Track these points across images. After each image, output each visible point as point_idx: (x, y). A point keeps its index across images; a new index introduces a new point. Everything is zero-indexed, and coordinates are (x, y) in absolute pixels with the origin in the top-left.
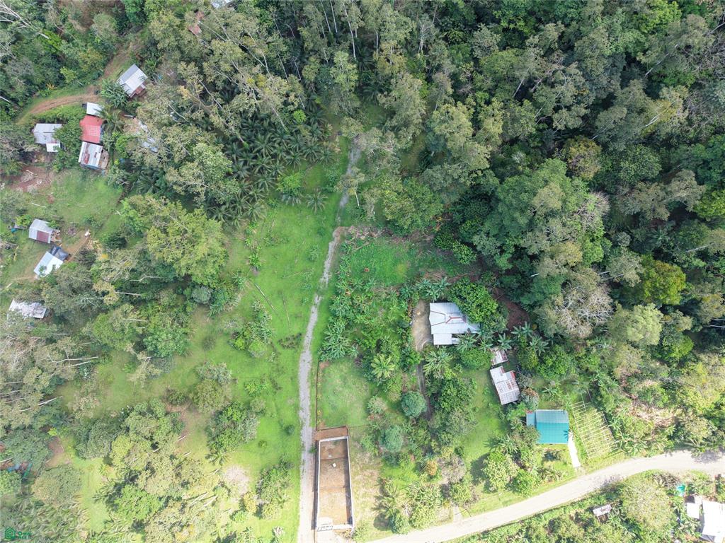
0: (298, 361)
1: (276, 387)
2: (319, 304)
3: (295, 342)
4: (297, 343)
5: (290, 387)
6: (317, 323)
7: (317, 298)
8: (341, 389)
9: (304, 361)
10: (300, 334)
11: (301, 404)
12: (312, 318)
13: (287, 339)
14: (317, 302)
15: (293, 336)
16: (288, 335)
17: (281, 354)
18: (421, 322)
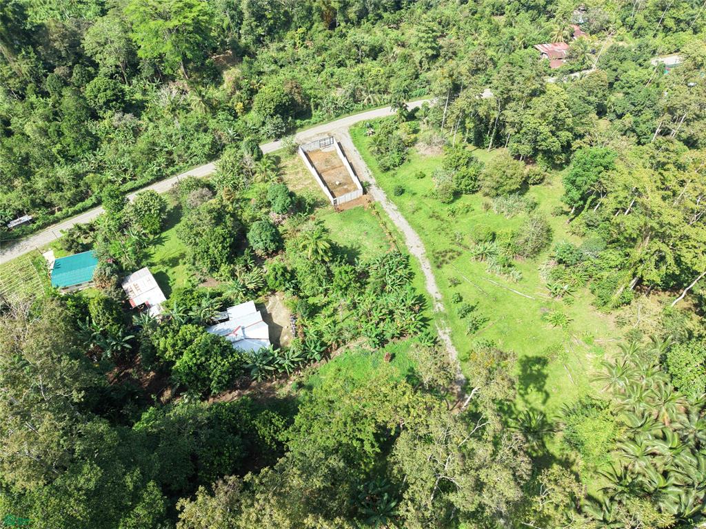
0: (425, 244)
1: (434, 216)
2: (435, 303)
3: (439, 260)
4: (437, 258)
5: (419, 221)
6: (425, 284)
7: (442, 309)
8: (360, 238)
9: (418, 247)
10: (438, 267)
11: (399, 213)
12: (435, 286)
13: (452, 258)
14: (439, 305)
15: (447, 263)
16: (453, 262)
17: (451, 244)
18: (280, 329)
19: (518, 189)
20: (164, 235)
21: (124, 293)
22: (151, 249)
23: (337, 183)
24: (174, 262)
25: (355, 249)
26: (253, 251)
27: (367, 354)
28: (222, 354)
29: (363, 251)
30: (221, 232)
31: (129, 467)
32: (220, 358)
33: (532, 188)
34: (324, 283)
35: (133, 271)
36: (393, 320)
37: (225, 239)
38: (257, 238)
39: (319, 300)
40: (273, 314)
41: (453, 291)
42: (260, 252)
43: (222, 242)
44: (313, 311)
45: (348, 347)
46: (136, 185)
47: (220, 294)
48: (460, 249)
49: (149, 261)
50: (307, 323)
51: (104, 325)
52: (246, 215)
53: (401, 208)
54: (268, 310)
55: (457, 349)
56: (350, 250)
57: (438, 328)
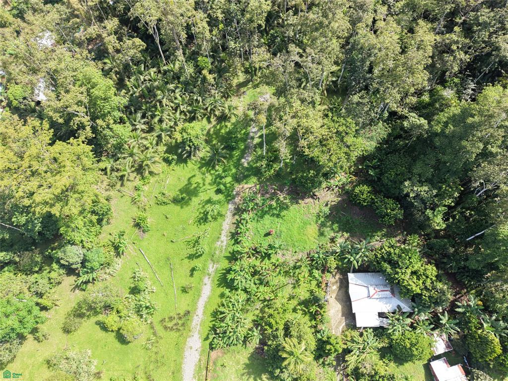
0: (183, 348)
2: (213, 274)
3: (183, 321)
4: (183, 325)
6: (209, 298)
7: (211, 266)
9: (191, 348)
10: (189, 312)
12: (204, 291)
13: (171, 319)
14: (211, 271)
15: (179, 314)
16: (172, 314)
17: (162, 338)
18: (338, 298)
25: (249, 374)
29: (241, 367)
40: (340, 314)
41: (193, 281)
48: (159, 328)
54: (344, 321)
55: (221, 225)
56: (253, 373)
57: (224, 248)
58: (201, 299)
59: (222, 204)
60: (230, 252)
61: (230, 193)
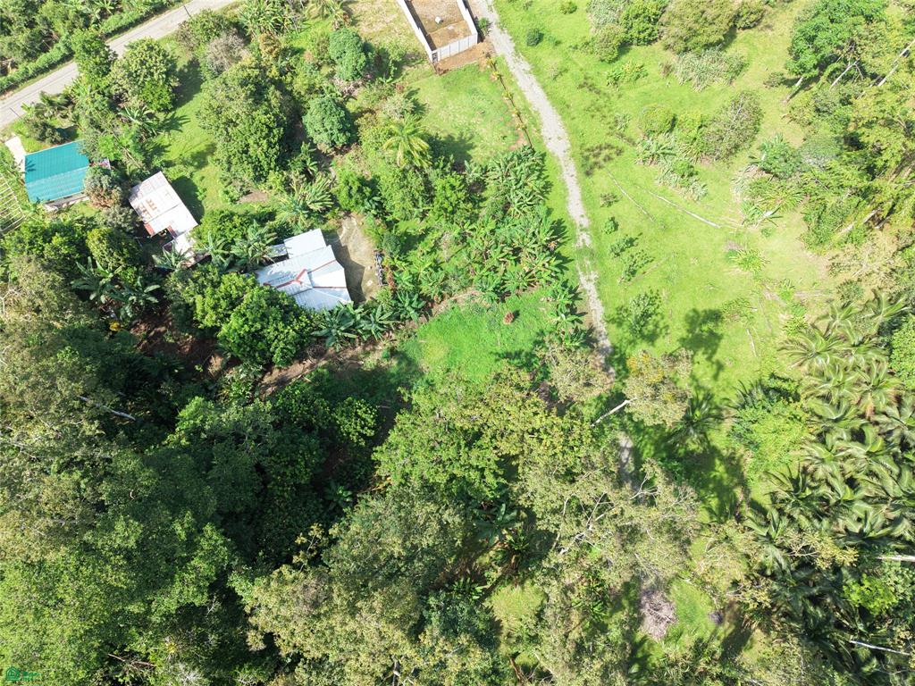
0: (571, 134)
1: (587, 85)
2: (578, 232)
3: (590, 162)
4: (587, 158)
5: (563, 93)
6: (566, 202)
7: (588, 242)
8: (473, 121)
9: (559, 138)
10: (588, 174)
11: (533, 78)
12: (581, 206)
13: (608, 158)
14: (584, 236)
15: (600, 167)
16: (610, 165)
17: (608, 134)
18: (361, 270)
19: (719, 42)
20: (179, 112)
21: (135, 214)
22: (163, 138)
23: (438, 20)
24: (200, 160)
25: (462, 141)
26: (313, 146)
27: (480, 311)
28: (284, 319)
29: (477, 144)
30: (264, 118)
31: (175, 512)
32: (281, 325)
33: (741, 34)
34: (421, 203)
35: (143, 177)
36: (518, 261)
37: (270, 129)
38: (318, 126)
39: (415, 226)
40: (350, 248)
41: (606, 214)
42: (324, 147)
43: (268, 135)
44: (407, 244)
45: (456, 301)
46: (123, 22)
47: (272, 216)
48: (621, 143)
49: (163, 158)
50: (398, 263)
51: (115, 268)
52: (299, 84)
53: (537, 70)
54: (342, 241)
55: (605, 304)
56: (457, 143)
57: (580, 273)
58: (579, 196)
59: (624, 341)
60: (567, 269)
61: (621, 367)
